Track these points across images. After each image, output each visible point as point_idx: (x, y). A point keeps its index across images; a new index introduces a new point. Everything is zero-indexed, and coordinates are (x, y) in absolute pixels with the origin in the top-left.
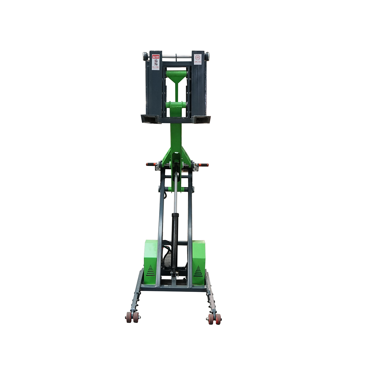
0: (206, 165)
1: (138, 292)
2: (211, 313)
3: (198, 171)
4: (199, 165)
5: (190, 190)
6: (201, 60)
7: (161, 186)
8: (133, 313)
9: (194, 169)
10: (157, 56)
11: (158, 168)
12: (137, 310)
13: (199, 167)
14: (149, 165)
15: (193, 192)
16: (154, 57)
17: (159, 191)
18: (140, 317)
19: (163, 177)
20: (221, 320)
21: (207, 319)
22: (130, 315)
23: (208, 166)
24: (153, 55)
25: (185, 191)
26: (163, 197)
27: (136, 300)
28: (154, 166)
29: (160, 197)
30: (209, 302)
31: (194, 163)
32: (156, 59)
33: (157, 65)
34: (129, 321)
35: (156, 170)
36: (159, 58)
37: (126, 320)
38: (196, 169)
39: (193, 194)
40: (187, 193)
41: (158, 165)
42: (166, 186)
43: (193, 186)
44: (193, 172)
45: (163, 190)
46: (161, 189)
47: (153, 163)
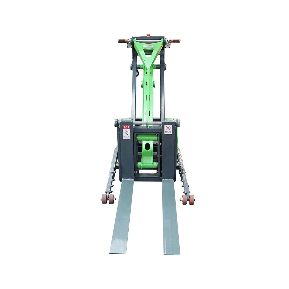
0: (178, 41)
1: (113, 171)
2: (185, 194)
3: (170, 47)
4: (171, 41)
5: (162, 67)
6: (171, 130)
7: (133, 64)
8: (108, 194)
9: (166, 46)
10: (128, 126)
11: (130, 45)
12: (112, 192)
13: (171, 43)
14: (120, 41)
15: (165, 69)
16: (125, 127)
17: (132, 69)
18: (115, 199)
19: (135, 54)
20: (195, 201)
21: (181, 199)
22: (105, 197)
23: (180, 42)
24: (124, 126)
25: (157, 68)
26: (135, 76)
27: (111, 179)
28: (126, 43)
29: (133, 75)
30: (182, 181)
31: (166, 40)
32: (126, 129)
33: (128, 134)
34: (104, 203)
35: (127, 47)
36: (129, 128)
37: (102, 201)
38: (168, 46)
39: (165, 71)
40: (159, 70)
41: (129, 42)
42: (138, 64)
43: (165, 63)
44: (165, 48)
45: (135, 68)
46: (133, 67)
47: (125, 40)
